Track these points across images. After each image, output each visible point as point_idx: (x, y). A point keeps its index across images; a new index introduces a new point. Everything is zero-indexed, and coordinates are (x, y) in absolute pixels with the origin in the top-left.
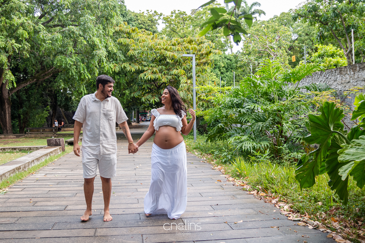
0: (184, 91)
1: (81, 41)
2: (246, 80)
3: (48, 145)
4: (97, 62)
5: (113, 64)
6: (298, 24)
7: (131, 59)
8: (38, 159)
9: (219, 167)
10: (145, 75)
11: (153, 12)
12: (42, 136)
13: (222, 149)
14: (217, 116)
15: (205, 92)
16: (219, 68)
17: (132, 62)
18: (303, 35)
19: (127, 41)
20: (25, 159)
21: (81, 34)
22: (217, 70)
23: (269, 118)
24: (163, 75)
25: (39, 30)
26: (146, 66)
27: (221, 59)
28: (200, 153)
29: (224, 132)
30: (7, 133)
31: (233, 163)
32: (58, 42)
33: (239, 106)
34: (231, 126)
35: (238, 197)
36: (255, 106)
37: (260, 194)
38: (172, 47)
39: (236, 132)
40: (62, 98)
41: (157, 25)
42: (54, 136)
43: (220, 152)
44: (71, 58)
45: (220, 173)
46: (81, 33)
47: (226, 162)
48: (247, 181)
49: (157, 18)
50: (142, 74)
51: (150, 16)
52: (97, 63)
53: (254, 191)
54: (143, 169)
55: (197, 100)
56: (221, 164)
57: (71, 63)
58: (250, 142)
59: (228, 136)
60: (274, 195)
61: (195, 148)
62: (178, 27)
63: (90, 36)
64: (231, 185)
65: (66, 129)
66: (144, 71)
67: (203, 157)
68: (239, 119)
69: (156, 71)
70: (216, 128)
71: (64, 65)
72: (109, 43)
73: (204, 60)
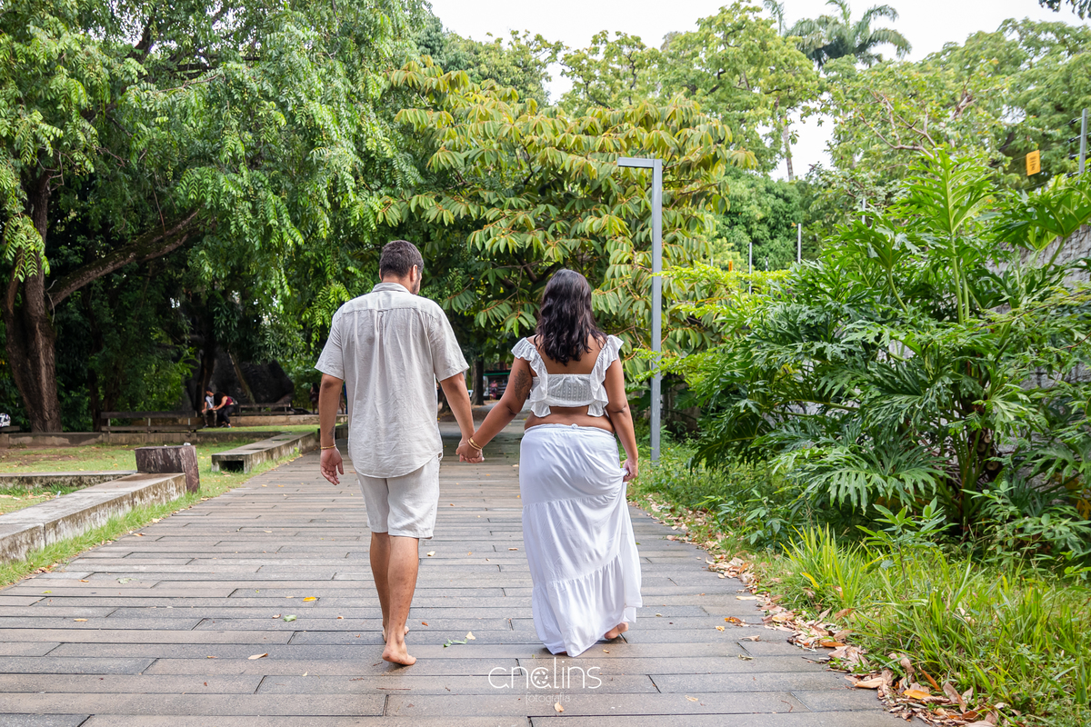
0: (619, 290)
1: (269, 115)
2: (851, 234)
3: (141, 469)
4: (326, 189)
5: (381, 197)
6: (1029, 70)
7: (444, 182)
8: (75, 519)
9: (736, 562)
10: (489, 237)
11: (531, 38)
12: (152, 441)
13: (749, 495)
14: (733, 374)
15: (695, 295)
16: (746, 225)
17: (447, 193)
18: (1046, 111)
19: (430, 119)
20: (27, 516)
21: (266, 92)
22: (739, 232)
23: (936, 377)
24: (551, 238)
25: (127, 79)
26: (493, 206)
27: (753, 195)
28: (669, 507)
29: (758, 432)
30: (44, 428)
31: (790, 548)
32: (190, 118)
33: (819, 334)
34: (783, 409)
35: (812, 699)
36: (881, 334)
37: (909, 693)
38: (584, 137)
39: (806, 432)
40: (228, 320)
41: (544, 81)
42: (192, 439)
43: (740, 505)
44: (233, 176)
45: (735, 589)
46: (269, 88)
47: (761, 545)
48: (845, 625)
49: (544, 55)
50: (478, 232)
51: (522, 51)
52: (325, 194)
53: (879, 673)
54: (450, 562)
55: (667, 321)
56: (744, 551)
57: (234, 192)
58: (857, 471)
59: (771, 446)
60: (972, 702)
61: (651, 489)
62: (613, 90)
63: (298, 99)
64: (779, 641)
65: (243, 419)
66: (485, 221)
67: (677, 521)
68: (818, 384)
69: (525, 221)
70: (726, 416)
71: (209, 200)
72: (366, 125)
73: (695, 187)
